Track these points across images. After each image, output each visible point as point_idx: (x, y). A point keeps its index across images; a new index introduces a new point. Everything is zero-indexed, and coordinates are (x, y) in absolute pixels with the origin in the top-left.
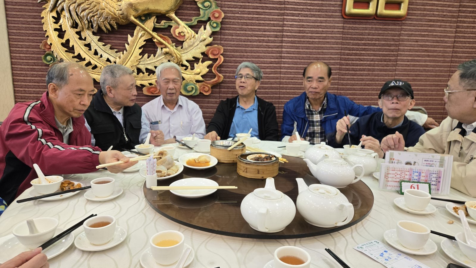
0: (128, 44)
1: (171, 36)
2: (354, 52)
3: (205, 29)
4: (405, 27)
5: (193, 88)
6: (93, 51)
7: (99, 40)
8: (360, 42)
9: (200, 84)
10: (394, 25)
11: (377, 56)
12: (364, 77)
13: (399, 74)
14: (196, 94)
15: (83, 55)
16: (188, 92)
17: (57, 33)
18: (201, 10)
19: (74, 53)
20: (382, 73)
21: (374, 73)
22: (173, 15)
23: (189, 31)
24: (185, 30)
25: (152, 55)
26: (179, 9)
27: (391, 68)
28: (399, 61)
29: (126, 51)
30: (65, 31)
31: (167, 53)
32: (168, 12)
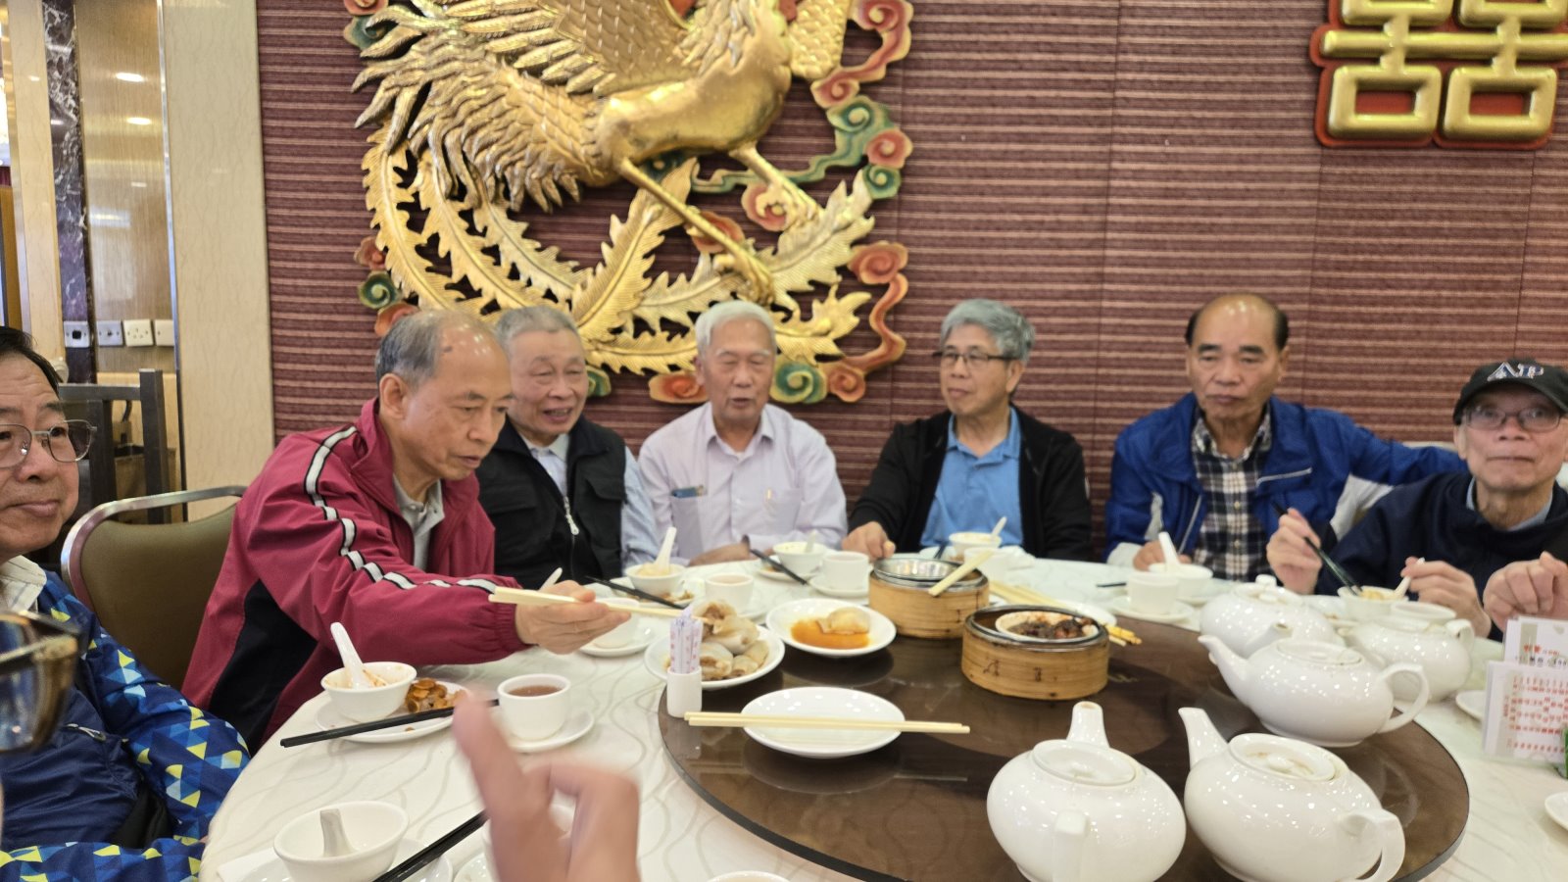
0: (611, 244)
1: (742, 218)
2: (1361, 257)
3: (849, 191)
4: (1546, 172)
5: (805, 380)
6: (505, 266)
7: (526, 235)
8: (1381, 223)
9: (829, 365)
10: (1508, 163)
11: (1447, 271)
12: (1400, 343)
13: (1530, 332)
14: (815, 399)
15: (477, 281)
16: (791, 391)
17: (405, 215)
18: (837, 134)
19: (449, 274)
20: (1466, 328)
21: (1438, 327)
22: (751, 153)
23: (799, 202)
24: (786, 197)
25: (682, 277)
26: (769, 134)
27: (1501, 311)
28: (1529, 288)
29: (605, 265)
30: (428, 210)
31: (727, 271)
32: (735, 143)
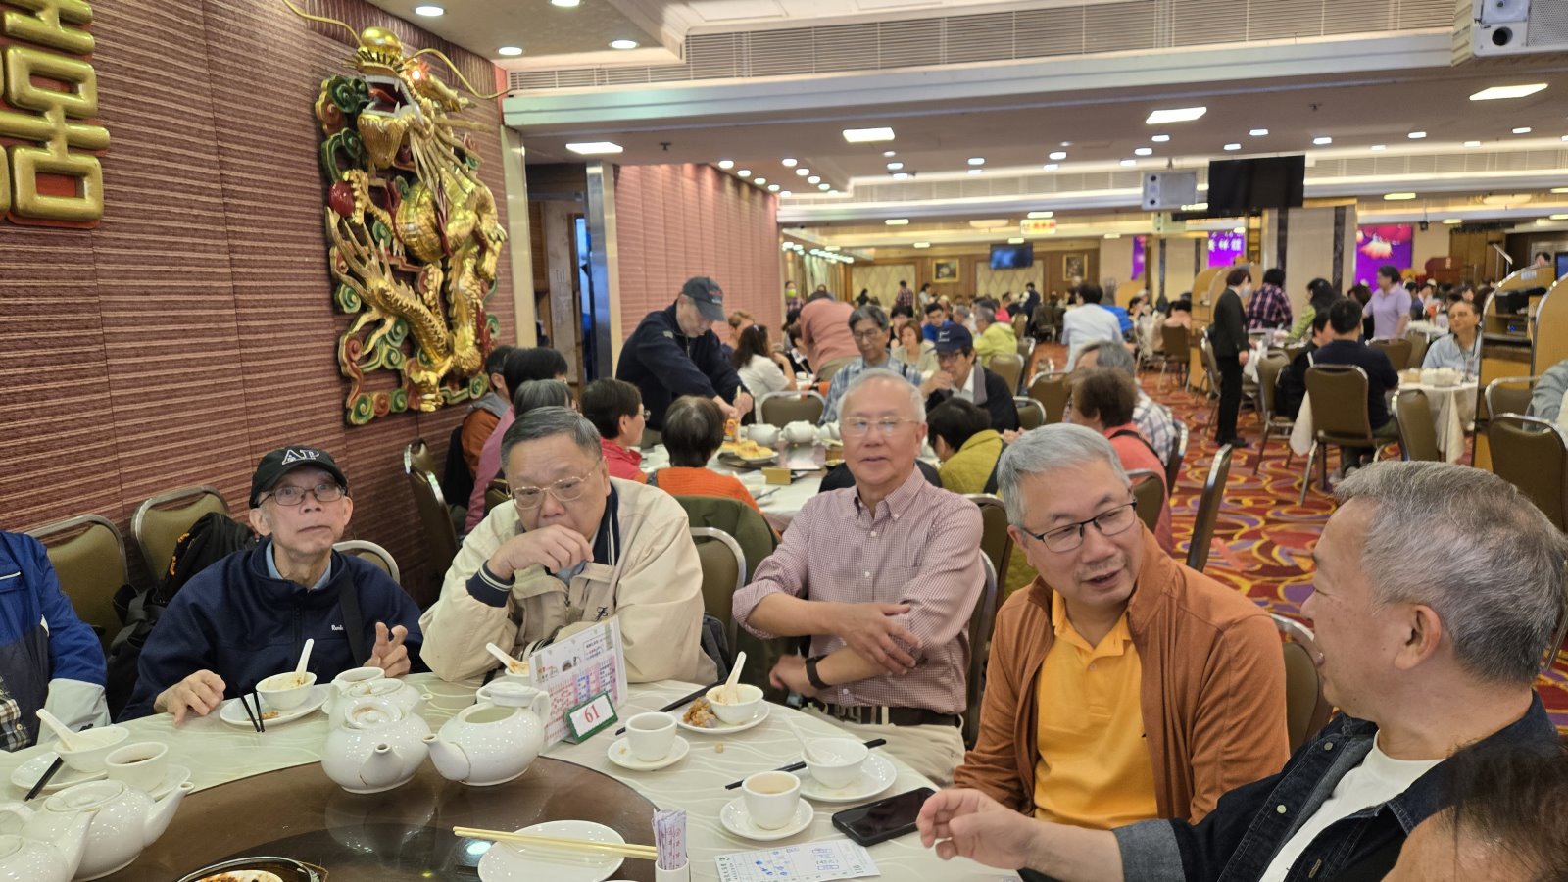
4: (104, 250)
10: (73, 241)
13: (120, 396)
20: (72, 400)
28: (113, 357)
